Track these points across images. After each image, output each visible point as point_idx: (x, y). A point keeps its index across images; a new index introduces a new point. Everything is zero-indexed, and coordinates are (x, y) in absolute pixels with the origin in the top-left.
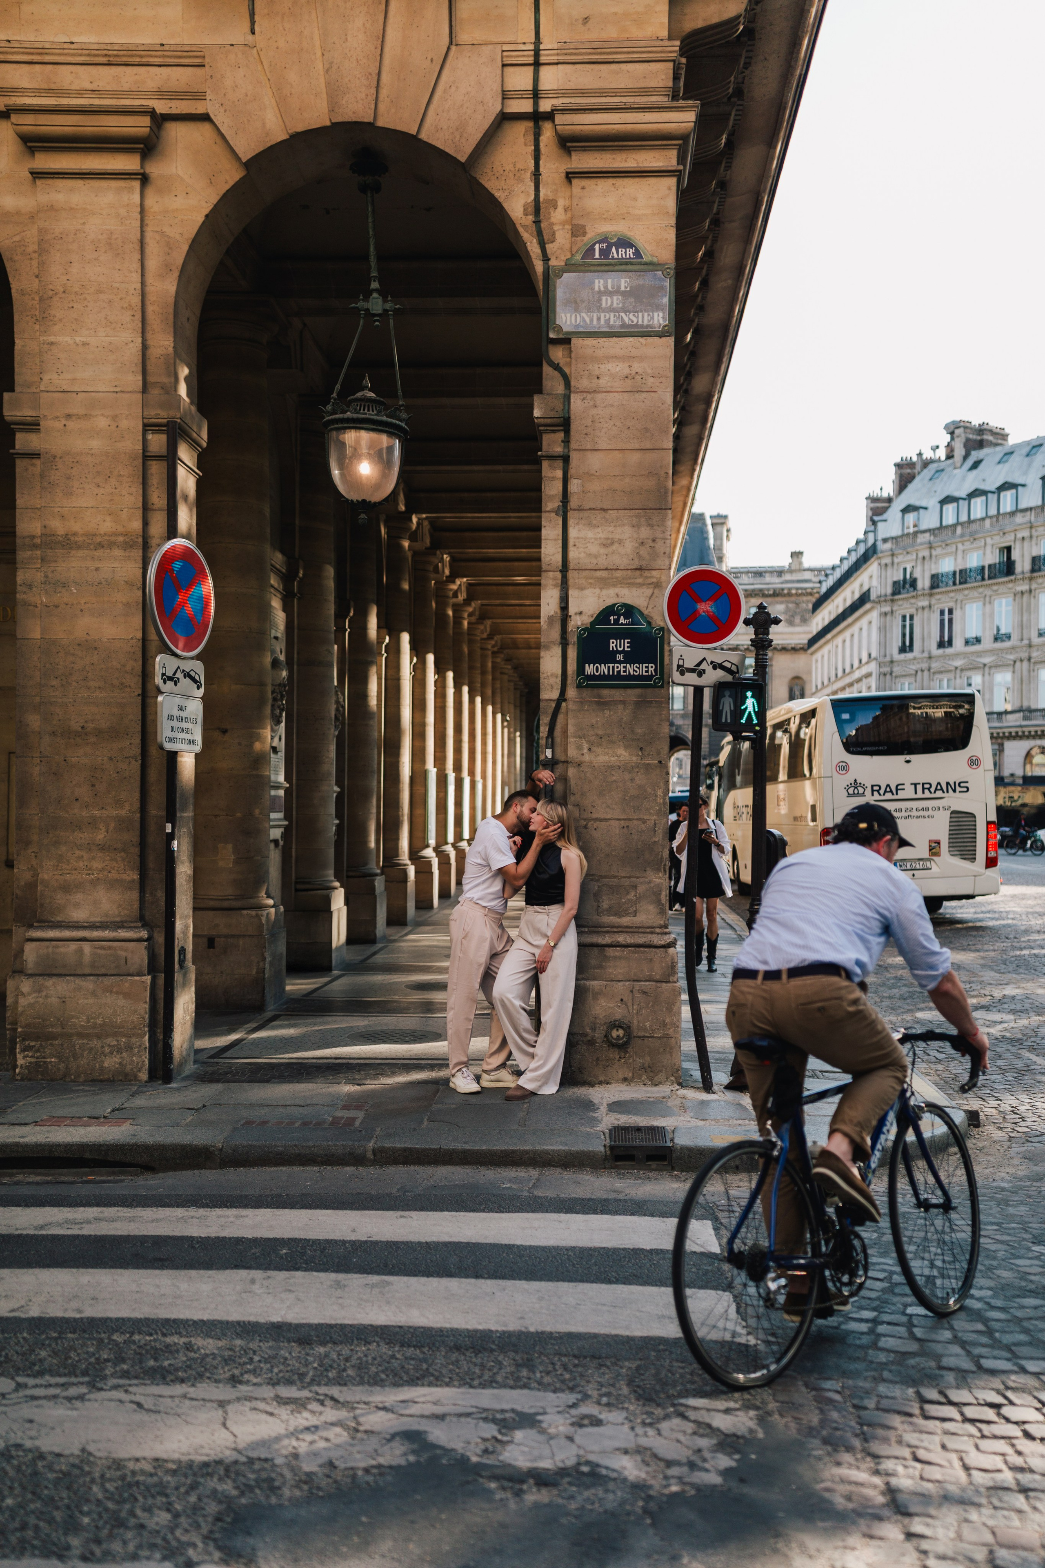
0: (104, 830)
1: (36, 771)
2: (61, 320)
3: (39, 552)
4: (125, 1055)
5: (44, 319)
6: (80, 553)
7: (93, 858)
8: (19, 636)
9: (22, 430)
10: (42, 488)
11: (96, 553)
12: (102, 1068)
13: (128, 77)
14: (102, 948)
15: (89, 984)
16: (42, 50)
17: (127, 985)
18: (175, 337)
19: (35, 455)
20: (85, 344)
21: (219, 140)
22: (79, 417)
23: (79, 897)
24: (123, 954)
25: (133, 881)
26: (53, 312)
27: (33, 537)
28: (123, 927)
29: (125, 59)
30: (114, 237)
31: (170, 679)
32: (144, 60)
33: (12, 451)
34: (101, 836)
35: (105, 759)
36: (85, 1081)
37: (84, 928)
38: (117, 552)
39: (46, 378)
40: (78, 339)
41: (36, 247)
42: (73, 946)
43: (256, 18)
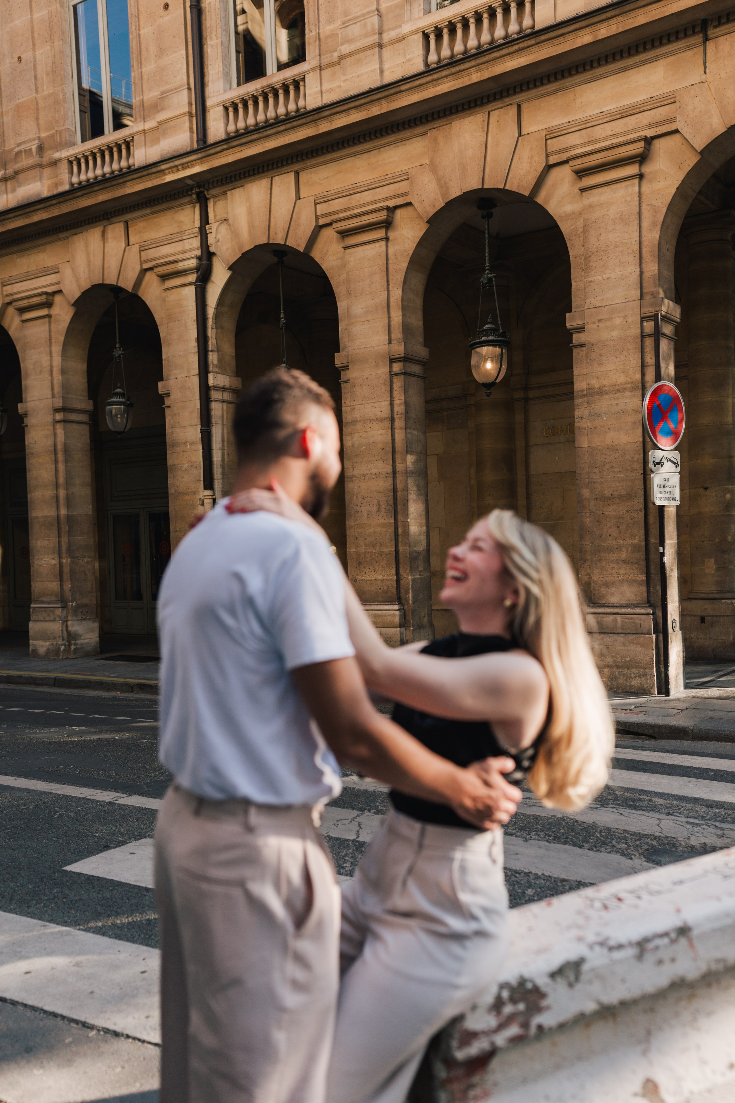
0: (625, 552)
1: (588, 520)
2: (595, 267)
3: (586, 399)
4: (643, 679)
5: (586, 269)
6: (607, 397)
7: (620, 568)
8: (577, 446)
9: (576, 332)
10: (587, 363)
11: (616, 396)
12: (631, 686)
13: (631, 122)
14: (627, 618)
15: (621, 638)
16: (586, 122)
17: (642, 639)
18: (659, 264)
19: (583, 345)
20: (608, 278)
21: (685, 142)
22: (605, 320)
23: (613, 590)
24: (638, 622)
25: (643, 580)
26: (591, 264)
27: (583, 390)
28: (638, 607)
29: (630, 112)
30: (624, 214)
31: (658, 463)
32: (641, 109)
33: (570, 345)
34: (624, 556)
35: (624, 512)
36: (622, 692)
37: (617, 607)
38: (628, 393)
39: (588, 301)
40: (604, 276)
41: (582, 230)
42: (612, 617)
43: (707, 65)
